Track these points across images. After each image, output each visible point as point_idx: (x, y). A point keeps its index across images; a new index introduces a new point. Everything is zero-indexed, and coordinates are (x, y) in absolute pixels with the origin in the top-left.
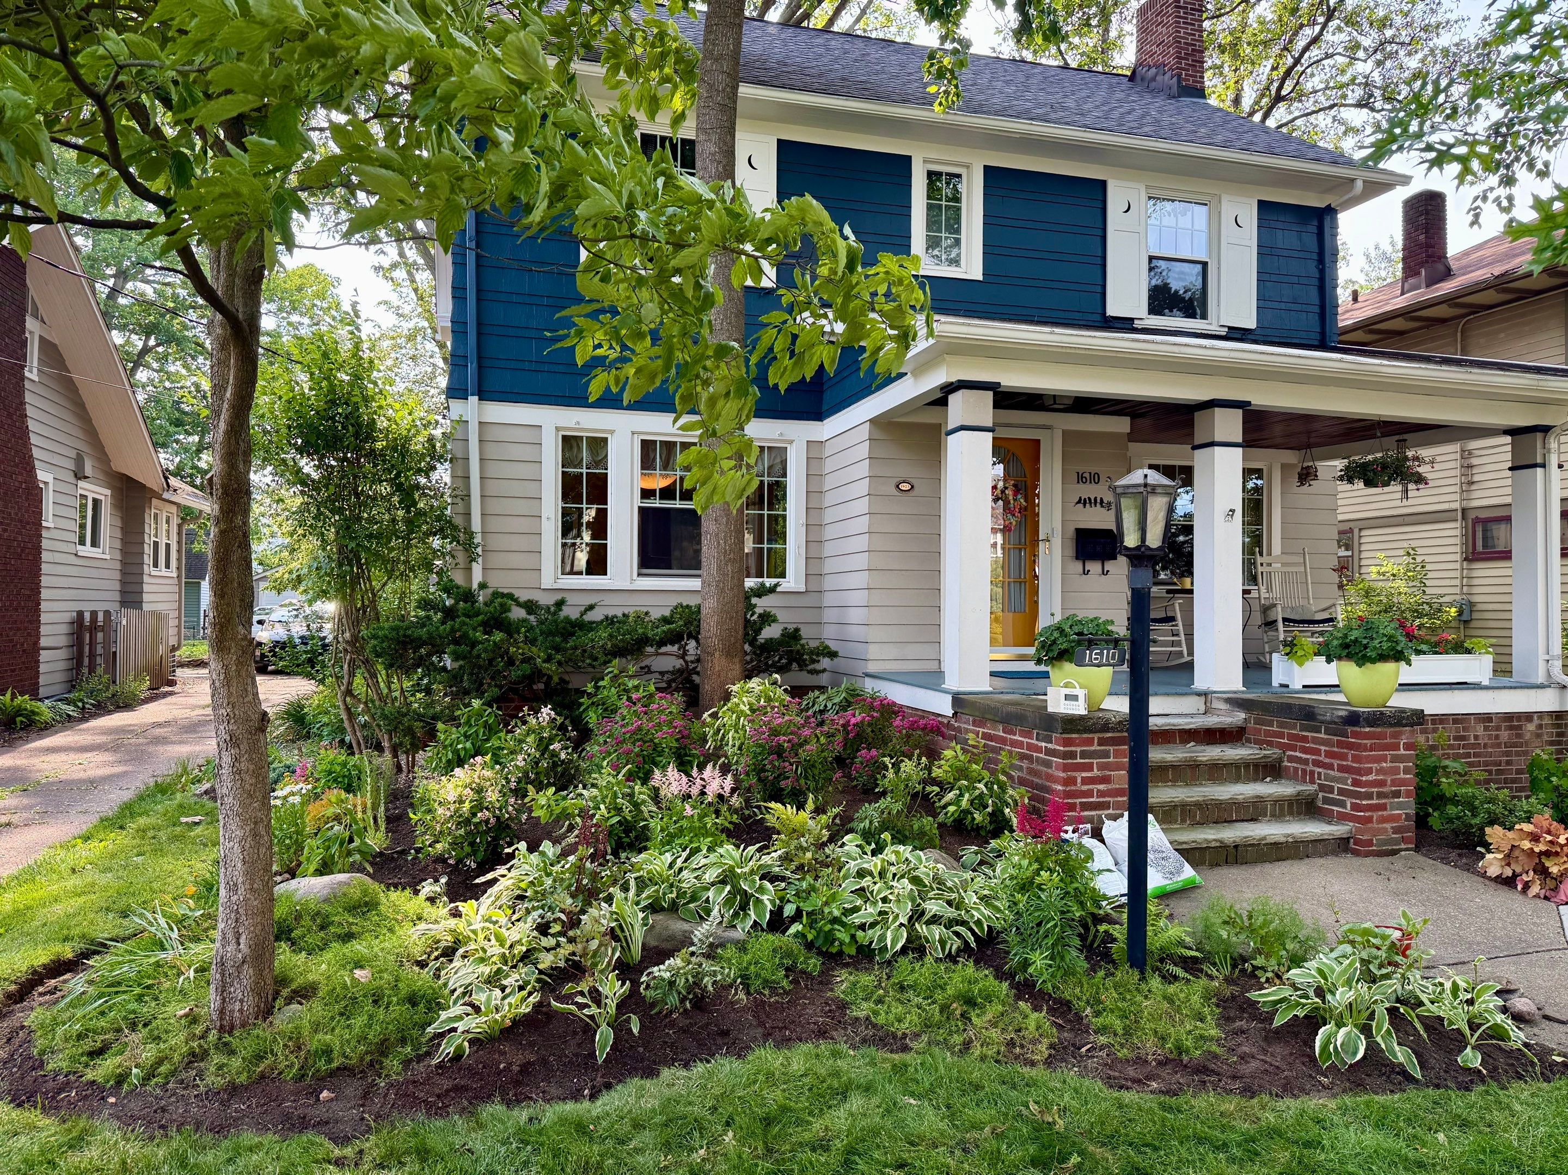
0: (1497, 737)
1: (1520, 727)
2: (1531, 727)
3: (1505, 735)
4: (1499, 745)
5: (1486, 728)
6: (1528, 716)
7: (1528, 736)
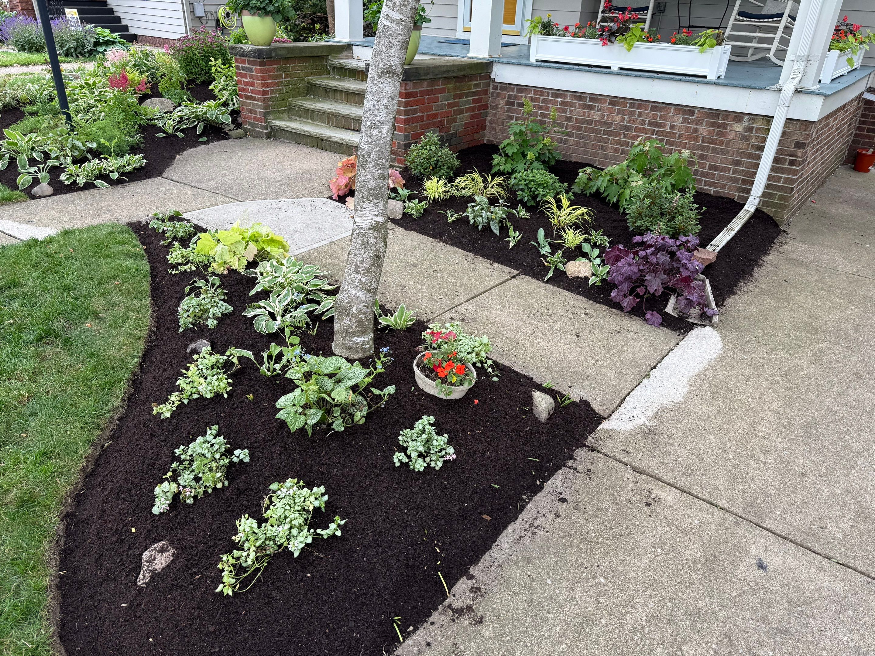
0: (696, 130)
1: (725, 126)
2: (738, 128)
3: (704, 130)
4: (696, 139)
5: (684, 120)
6: (738, 117)
7: (731, 136)
